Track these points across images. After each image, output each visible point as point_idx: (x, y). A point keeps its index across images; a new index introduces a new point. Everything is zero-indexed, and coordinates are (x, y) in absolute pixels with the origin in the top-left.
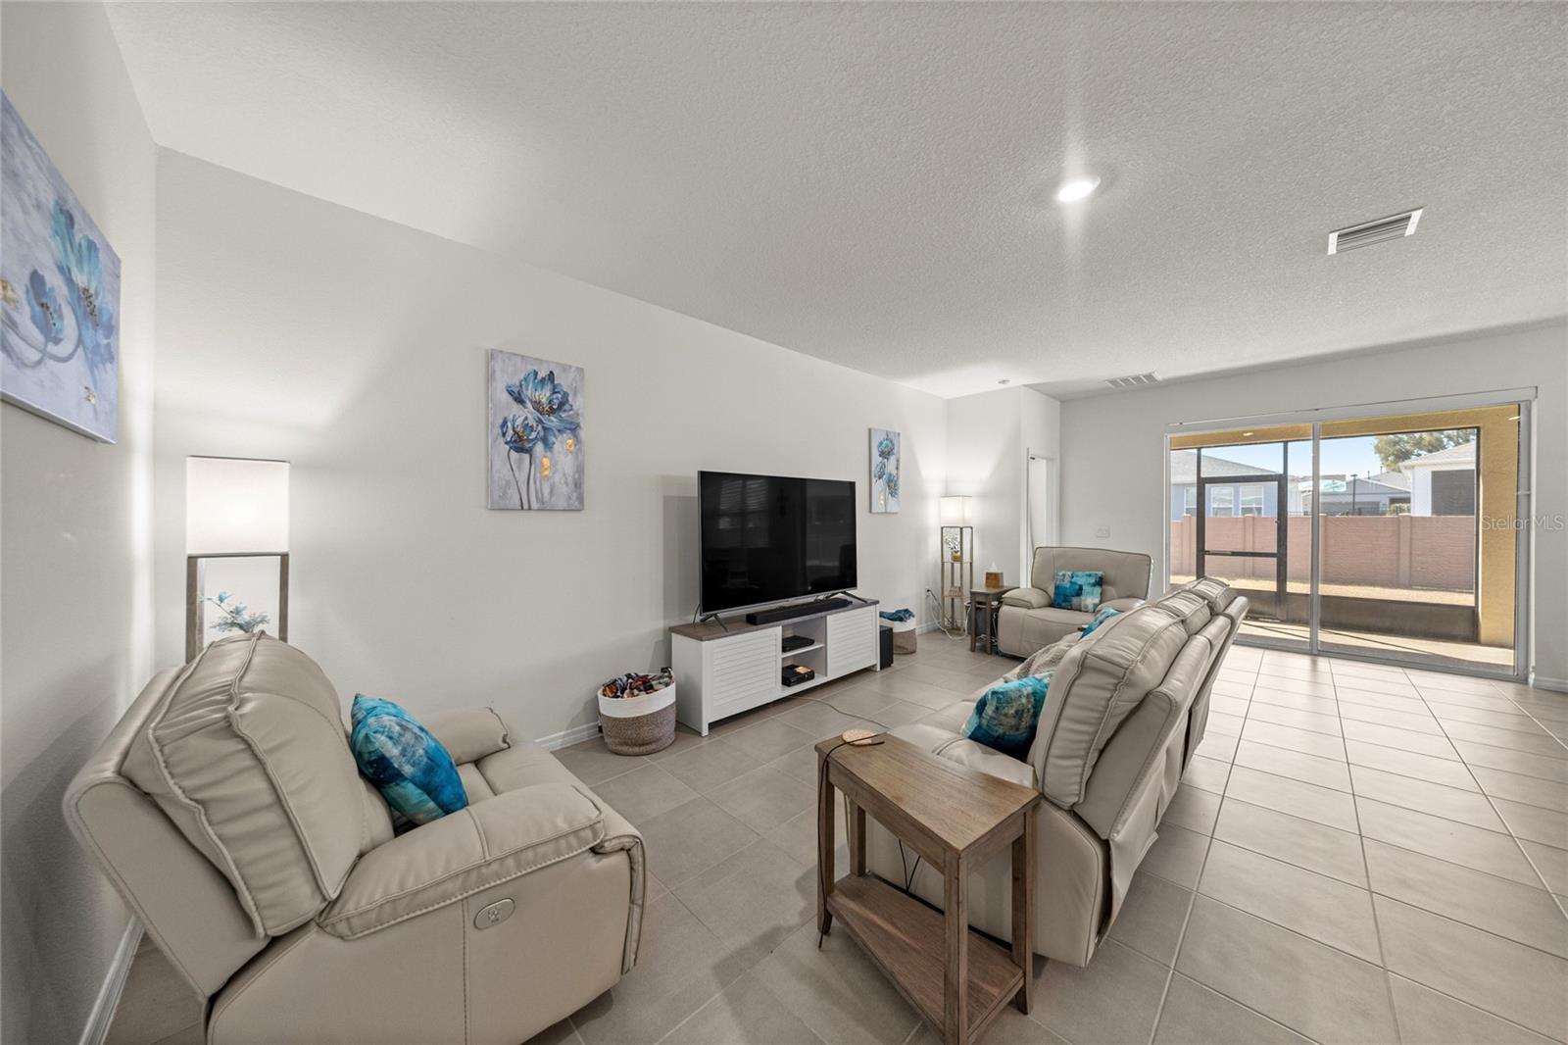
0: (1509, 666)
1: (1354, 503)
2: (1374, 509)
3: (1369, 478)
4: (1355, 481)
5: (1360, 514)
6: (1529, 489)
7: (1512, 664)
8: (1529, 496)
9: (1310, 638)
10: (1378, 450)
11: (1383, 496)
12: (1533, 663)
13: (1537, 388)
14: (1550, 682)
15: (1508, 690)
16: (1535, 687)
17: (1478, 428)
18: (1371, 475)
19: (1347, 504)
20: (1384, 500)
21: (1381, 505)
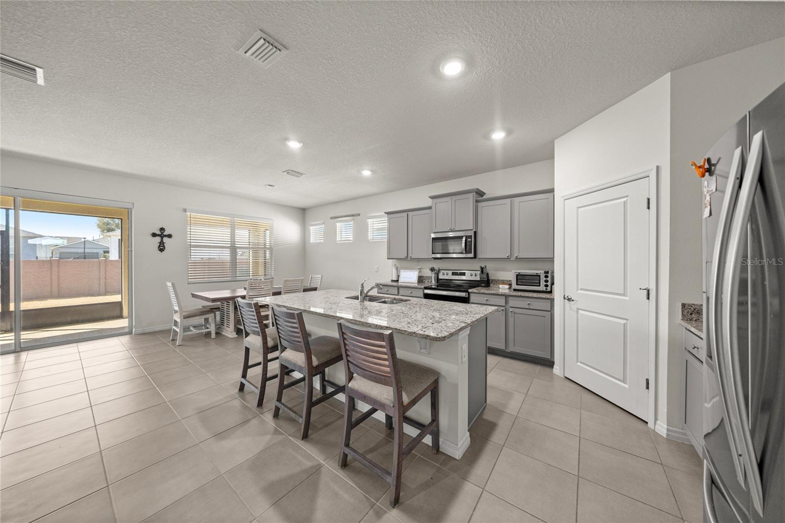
0: (126, 327)
1: (84, 253)
2: (96, 256)
3: (93, 240)
4: (85, 241)
5: (85, 258)
6: (132, 248)
7: (127, 325)
8: (132, 251)
9: (15, 339)
10: (99, 226)
11: (100, 250)
12: (134, 324)
13: (133, 204)
14: (140, 331)
15: (125, 339)
16: (135, 335)
17: (122, 219)
18: (95, 239)
19: (81, 253)
20: (101, 252)
21: (99, 254)
